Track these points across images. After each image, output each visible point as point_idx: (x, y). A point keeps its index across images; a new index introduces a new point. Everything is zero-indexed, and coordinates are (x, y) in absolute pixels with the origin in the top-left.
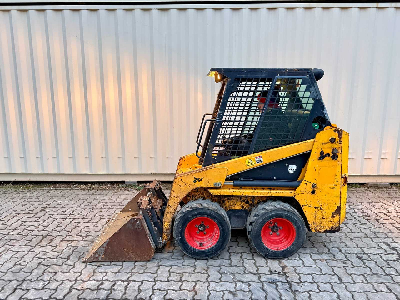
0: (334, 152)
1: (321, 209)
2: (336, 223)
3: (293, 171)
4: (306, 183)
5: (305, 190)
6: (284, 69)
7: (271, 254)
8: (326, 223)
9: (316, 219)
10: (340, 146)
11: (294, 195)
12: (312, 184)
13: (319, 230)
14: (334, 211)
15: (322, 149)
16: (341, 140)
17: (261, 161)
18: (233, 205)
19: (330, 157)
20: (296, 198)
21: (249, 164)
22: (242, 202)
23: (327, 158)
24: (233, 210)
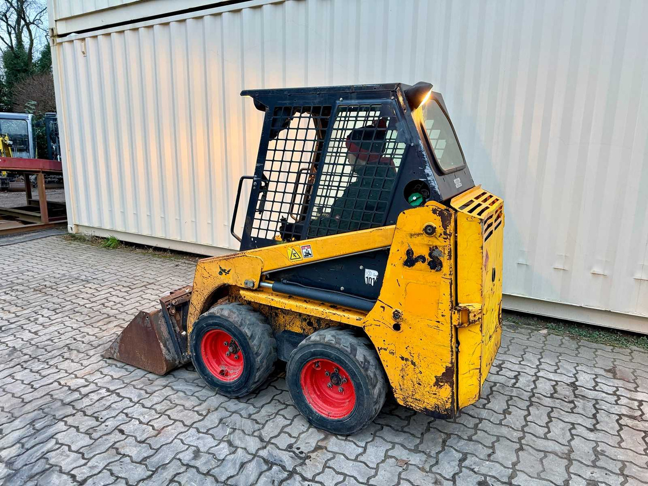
0: (435, 254)
1: (413, 363)
2: (445, 399)
3: (373, 280)
4: (383, 307)
5: (382, 321)
6: (349, 88)
7: (316, 420)
8: (423, 395)
9: (405, 382)
10: (444, 244)
11: (364, 325)
12: (394, 310)
13: (412, 404)
14: (439, 374)
15: (409, 246)
16: (448, 232)
17: (310, 254)
18: (289, 323)
19: (426, 263)
20: (366, 331)
21: (293, 257)
22: (302, 322)
23: (419, 265)
24: (289, 331)
